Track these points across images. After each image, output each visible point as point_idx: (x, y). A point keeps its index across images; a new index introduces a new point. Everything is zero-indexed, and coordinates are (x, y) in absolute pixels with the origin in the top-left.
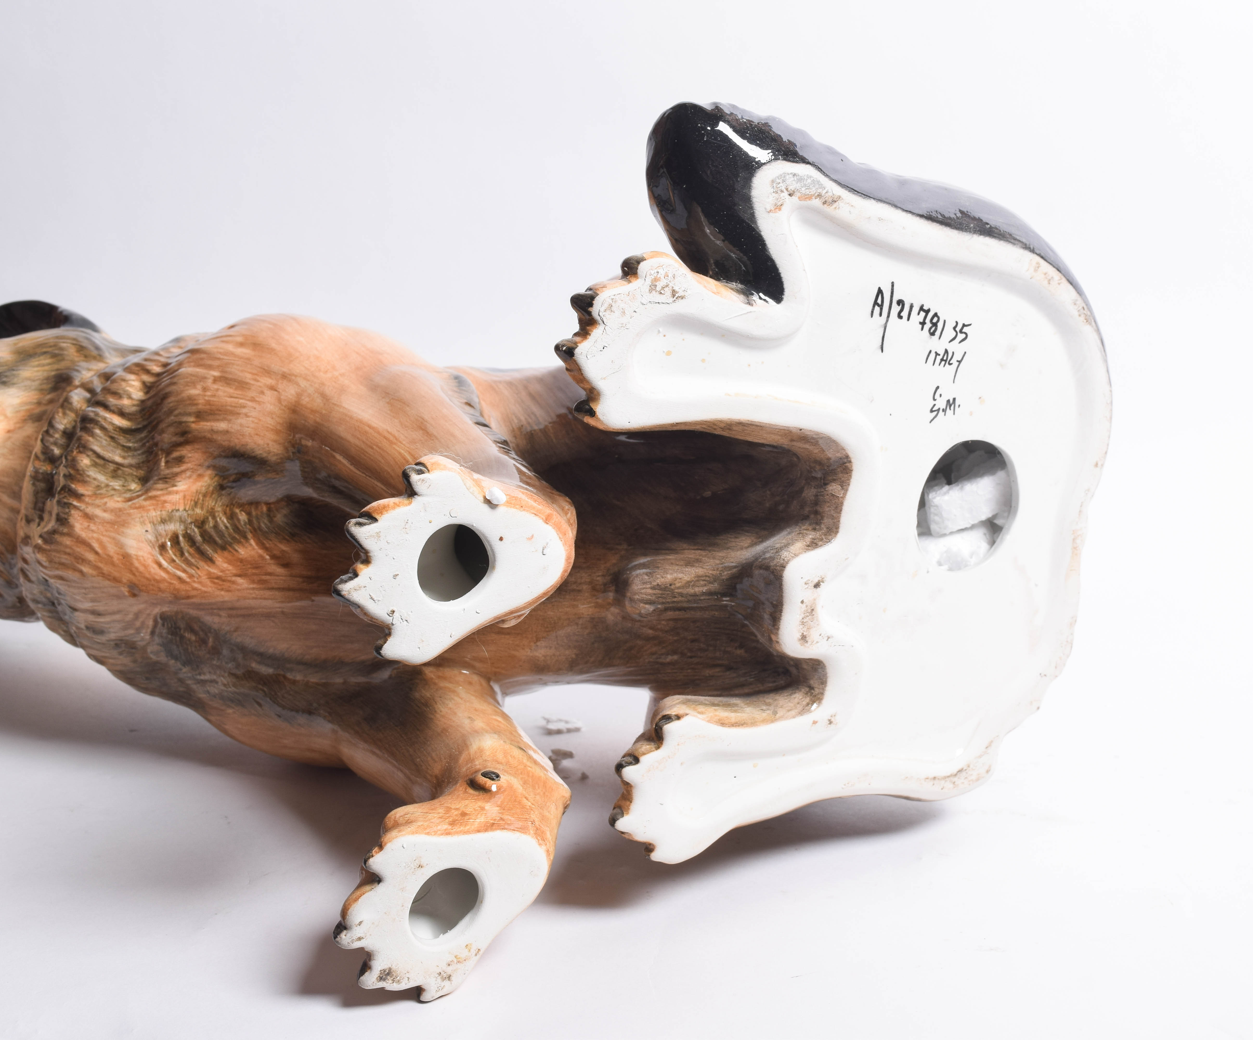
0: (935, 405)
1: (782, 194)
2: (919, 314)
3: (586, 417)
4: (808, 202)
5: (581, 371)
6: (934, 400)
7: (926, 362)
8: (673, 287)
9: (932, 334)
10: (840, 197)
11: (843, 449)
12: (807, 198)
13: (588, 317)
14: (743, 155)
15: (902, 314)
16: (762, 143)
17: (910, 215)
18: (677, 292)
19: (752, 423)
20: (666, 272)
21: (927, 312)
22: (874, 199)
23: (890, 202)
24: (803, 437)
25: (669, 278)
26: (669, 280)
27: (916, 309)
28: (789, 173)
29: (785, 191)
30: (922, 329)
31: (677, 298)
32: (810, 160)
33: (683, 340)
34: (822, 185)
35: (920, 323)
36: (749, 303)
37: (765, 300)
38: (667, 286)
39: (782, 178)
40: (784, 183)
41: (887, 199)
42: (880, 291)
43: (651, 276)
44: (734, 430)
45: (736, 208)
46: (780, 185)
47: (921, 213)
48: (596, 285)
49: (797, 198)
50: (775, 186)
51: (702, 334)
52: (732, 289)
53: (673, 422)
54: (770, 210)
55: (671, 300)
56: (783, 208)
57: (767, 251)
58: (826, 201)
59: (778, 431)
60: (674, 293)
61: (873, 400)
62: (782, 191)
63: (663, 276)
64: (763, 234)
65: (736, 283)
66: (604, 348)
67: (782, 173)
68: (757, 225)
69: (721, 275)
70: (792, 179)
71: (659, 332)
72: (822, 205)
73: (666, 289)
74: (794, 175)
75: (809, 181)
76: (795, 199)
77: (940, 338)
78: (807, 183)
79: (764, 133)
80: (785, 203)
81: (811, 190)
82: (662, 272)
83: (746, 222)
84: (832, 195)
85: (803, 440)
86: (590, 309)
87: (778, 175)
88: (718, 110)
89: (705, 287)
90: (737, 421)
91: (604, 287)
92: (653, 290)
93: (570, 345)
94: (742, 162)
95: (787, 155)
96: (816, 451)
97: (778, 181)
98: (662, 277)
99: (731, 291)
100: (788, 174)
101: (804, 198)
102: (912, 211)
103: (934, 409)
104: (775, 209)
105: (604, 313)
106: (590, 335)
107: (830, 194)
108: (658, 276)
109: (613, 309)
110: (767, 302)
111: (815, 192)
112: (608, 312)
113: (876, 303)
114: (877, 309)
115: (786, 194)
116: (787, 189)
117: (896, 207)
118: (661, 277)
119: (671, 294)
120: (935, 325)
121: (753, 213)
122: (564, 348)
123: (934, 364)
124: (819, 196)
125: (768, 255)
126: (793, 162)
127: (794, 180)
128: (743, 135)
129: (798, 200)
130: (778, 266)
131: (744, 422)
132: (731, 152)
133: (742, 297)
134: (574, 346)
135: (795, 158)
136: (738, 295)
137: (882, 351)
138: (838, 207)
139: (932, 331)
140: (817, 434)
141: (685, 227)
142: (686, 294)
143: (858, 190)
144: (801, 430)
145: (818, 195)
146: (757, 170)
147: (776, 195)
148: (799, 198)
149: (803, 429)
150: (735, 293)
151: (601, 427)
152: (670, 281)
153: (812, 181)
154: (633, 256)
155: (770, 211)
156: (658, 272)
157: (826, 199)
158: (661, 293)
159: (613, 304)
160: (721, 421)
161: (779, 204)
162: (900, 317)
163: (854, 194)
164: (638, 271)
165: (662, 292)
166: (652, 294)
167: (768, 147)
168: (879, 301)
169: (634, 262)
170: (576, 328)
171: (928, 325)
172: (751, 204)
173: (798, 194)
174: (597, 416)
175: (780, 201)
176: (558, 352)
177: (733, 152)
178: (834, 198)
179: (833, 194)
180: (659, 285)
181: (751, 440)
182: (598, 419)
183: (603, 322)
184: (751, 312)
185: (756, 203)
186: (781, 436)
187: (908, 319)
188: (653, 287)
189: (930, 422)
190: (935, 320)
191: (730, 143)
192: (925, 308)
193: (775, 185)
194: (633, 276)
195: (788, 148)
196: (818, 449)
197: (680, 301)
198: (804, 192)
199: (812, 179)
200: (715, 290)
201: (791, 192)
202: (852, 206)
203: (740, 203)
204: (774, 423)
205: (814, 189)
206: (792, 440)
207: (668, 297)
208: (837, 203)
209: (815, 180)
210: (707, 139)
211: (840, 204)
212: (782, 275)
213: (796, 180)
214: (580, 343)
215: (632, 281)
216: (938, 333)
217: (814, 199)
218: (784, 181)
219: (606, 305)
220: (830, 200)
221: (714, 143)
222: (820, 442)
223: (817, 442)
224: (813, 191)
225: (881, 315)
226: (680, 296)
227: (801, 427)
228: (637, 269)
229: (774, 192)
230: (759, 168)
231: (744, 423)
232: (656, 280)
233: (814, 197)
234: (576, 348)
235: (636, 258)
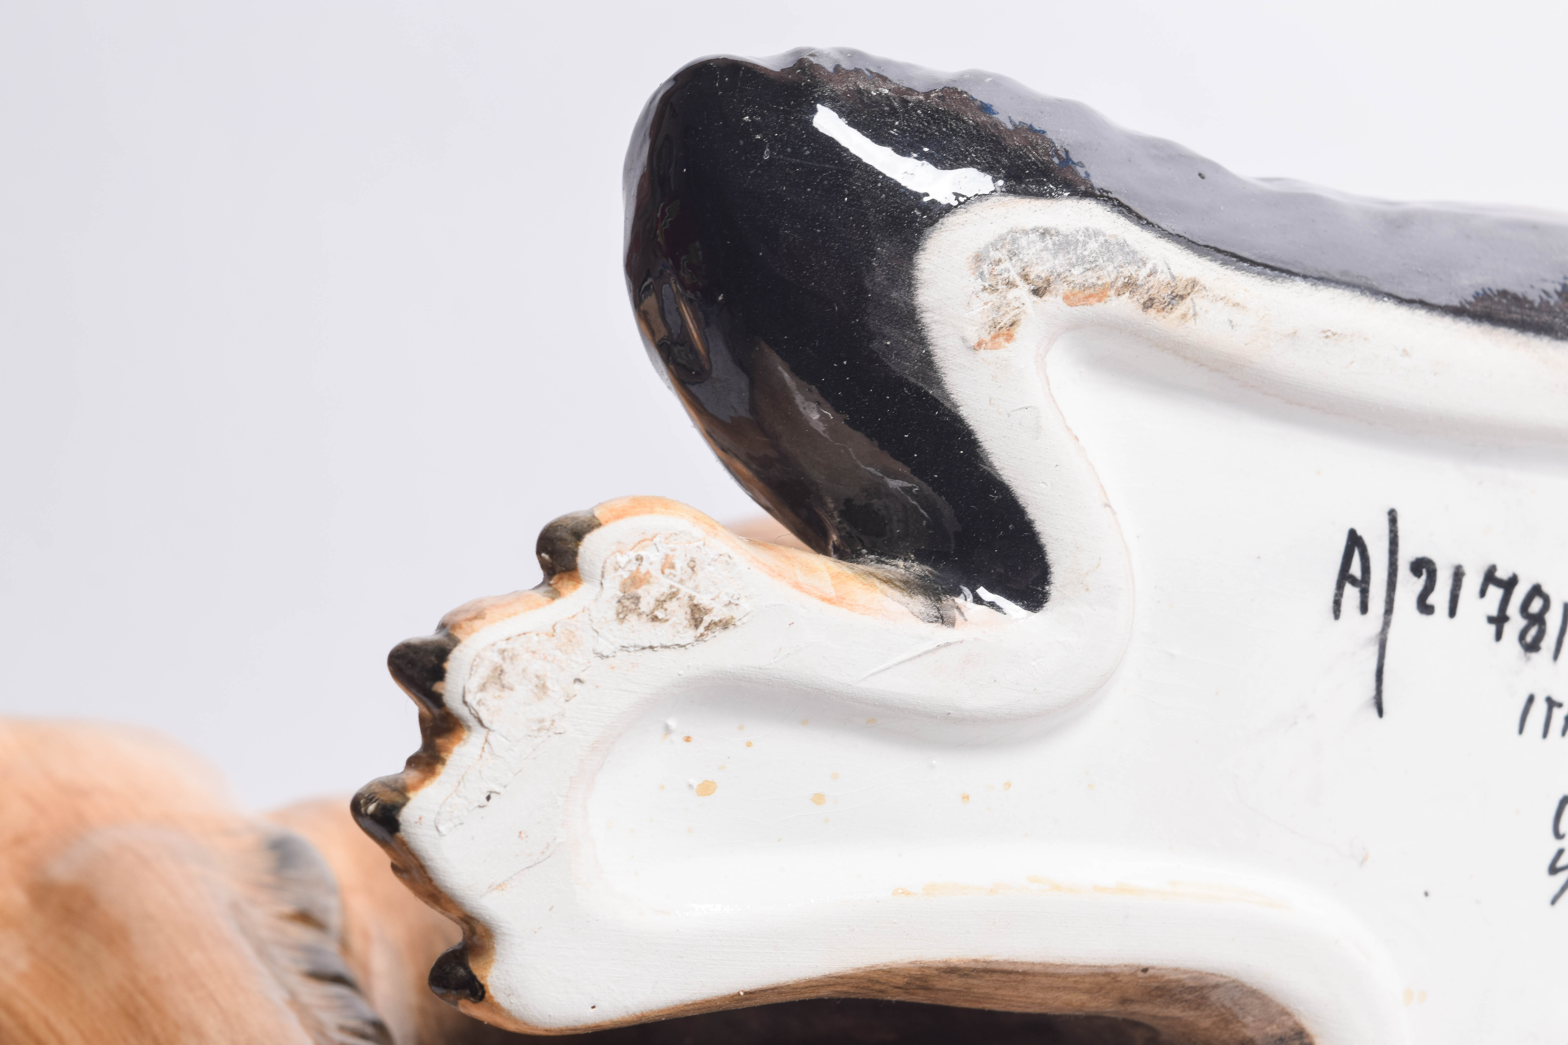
0: (1560, 852)
1: (1012, 294)
2: (1483, 593)
3: (462, 1002)
4: (1097, 308)
5: (425, 872)
6: (1558, 835)
7: (1521, 730)
8: (691, 598)
9: (1532, 647)
10: (1194, 283)
11: (1284, 1012)
12: (1091, 296)
13: (436, 711)
14: (882, 191)
15: (1431, 600)
16: (937, 152)
17: (1421, 314)
18: (707, 611)
19: (989, 966)
20: (667, 556)
21: (1509, 585)
22: (1305, 277)
23: (1356, 281)
24: (1157, 988)
25: (678, 572)
26: (677, 579)
27: (1472, 583)
28: (1028, 227)
29: (1019, 281)
30: (1499, 636)
31: (707, 628)
32: (1098, 182)
33: (749, 744)
34: (1135, 253)
35: (1491, 620)
36: (942, 619)
37: (992, 605)
38: (673, 595)
39: (1008, 247)
40: (1015, 259)
41: (1345, 273)
42: (1355, 541)
43: (621, 572)
44: (939, 990)
45: (875, 345)
46: (1002, 266)
47: (1455, 302)
48: (455, 613)
49: (1060, 299)
50: (986, 272)
51: (804, 722)
52: (888, 581)
53: (736, 991)
54: (976, 341)
55: (690, 634)
56: (1020, 332)
57: (982, 461)
58: (1151, 299)
59: (1075, 982)
60: (696, 614)
61: (1365, 859)
62: (1010, 284)
63: (658, 566)
64: (965, 412)
65: (905, 560)
66: (488, 798)
67: (1005, 231)
68: (943, 390)
69: (861, 541)
70: (1040, 245)
71: (668, 730)
72: (1140, 311)
73: (672, 605)
74: (1045, 233)
75: (1093, 245)
76: (1053, 302)
77: (1556, 656)
78: (1086, 253)
79: (946, 122)
80: (1023, 317)
81: (1101, 273)
82: (653, 557)
83: (909, 384)
84: (1169, 278)
85: (1160, 996)
86: (438, 687)
87: (992, 240)
88: (803, 69)
89: (797, 586)
90: (941, 965)
91: (479, 615)
92: (630, 611)
93: (391, 797)
94: (880, 212)
95: (1019, 179)
96: (1206, 1023)
97: (995, 255)
98: (655, 571)
99: (885, 587)
100: (1026, 233)
101: (1081, 295)
102: (1427, 299)
103: (1561, 863)
104: (994, 337)
105: (480, 696)
106: (443, 761)
107: (1163, 277)
108: (643, 570)
109: (507, 679)
110: (999, 609)
111: (1113, 276)
112: (493, 691)
113: (1344, 576)
114: (1351, 593)
115: (1023, 291)
116: (1025, 278)
117: (1376, 293)
118: (653, 572)
119: (689, 616)
120: (1538, 620)
121: (929, 354)
122: (372, 808)
123: (1545, 735)
124: (1130, 285)
125: (989, 473)
126: (1040, 195)
127: (1046, 249)
128: (879, 137)
129: (1063, 305)
130: (1022, 501)
131: (963, 965)
132: (844, 188)
133: (920, 603)
134: (396, 798)
135: (1044, 184)
136: (907, 599)
137: (1380, 713)
138: (1191, 311)
139: (1529, 638)
140: (1200, 975)
141: (743, 412)
142: (735, 613)
143: (1253, 258)
144: (1145, 970)
145: (1126, 285)
146: (927, 231)
147: (994, 298)
148: (1066, 298)
149: (1153, 968)
150: (897, 594)
151: (511, 1027)
152: (681, 581)
153: (1101, 245)
154: (566, 517)
155: (979, 344)
156: (639, 559)
157: (1152, 292)
158: (655, 619)
159: (506, 667)
160: (890, 972)
161: (1006, 320)
162: (1424, 607)
163: (1238, 269)
164: (580, 560)
165: (660, 614)
166: (626, 625)
167: (956, 160)
168: (1356, 570)
169: (565, 535)
170: (414, 742)
171: (1516, 623)
172: (919, 331)
173: (1062, 288)
174: (491, 997)
175: (1007, 312)
176: (360, 819)
177: (851, 184)
178: (1176, 286)
179: (1174, 278)
180: (648, 598)
181: (1003, 1010)
182: (495, 1008)
183: (480, 722)
184: (948, 644)
185: (934, 326)
186: (1088, 991)
187: (1452, 612)
188: (627, 603)
189: (1554, 902)
190: (1536, 606)
191: (840, 161)
192: (1502, 574)
193: (985, 268)
194: (566, 576)
195: (1020, 157)
196: (1209, 1016)
197: (721, 635)
198: (1080, 280)
199: (1101, 239)
200: (831, 592)
201: (1040, 283)
202: (1236, 305)
203: (887, 330)
204: (1058, 961)
205: (1110, 268)
206: (1124, 1001)
207: (680, 628)
208: (1188, 300)
209: (1113, 241)
210: (771, 155)
211: (1197, 301)
212: (1039, 527)
213: (1050, 246)
214: (415, 787)
215: (563, 591)
216: (1549, 642)
217: (1114, 298)
218: (1012, 254)
219: (483, 672)
220: (1165, 293)
221: (795, 166)
222: (1214, 996)
223: (1204, 997)
224: (1109, 273)
225: (1364, 608)
226: (716, 619)
227: (1145, 963)
228: (575, 554)
229: (985, 289)
230: (932, 225)
231: (965, 969)
232: (636, 580)
233: (1112, 292)
234: (403, 805)
235: (571, 524)
